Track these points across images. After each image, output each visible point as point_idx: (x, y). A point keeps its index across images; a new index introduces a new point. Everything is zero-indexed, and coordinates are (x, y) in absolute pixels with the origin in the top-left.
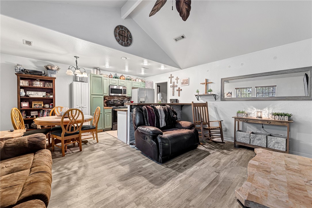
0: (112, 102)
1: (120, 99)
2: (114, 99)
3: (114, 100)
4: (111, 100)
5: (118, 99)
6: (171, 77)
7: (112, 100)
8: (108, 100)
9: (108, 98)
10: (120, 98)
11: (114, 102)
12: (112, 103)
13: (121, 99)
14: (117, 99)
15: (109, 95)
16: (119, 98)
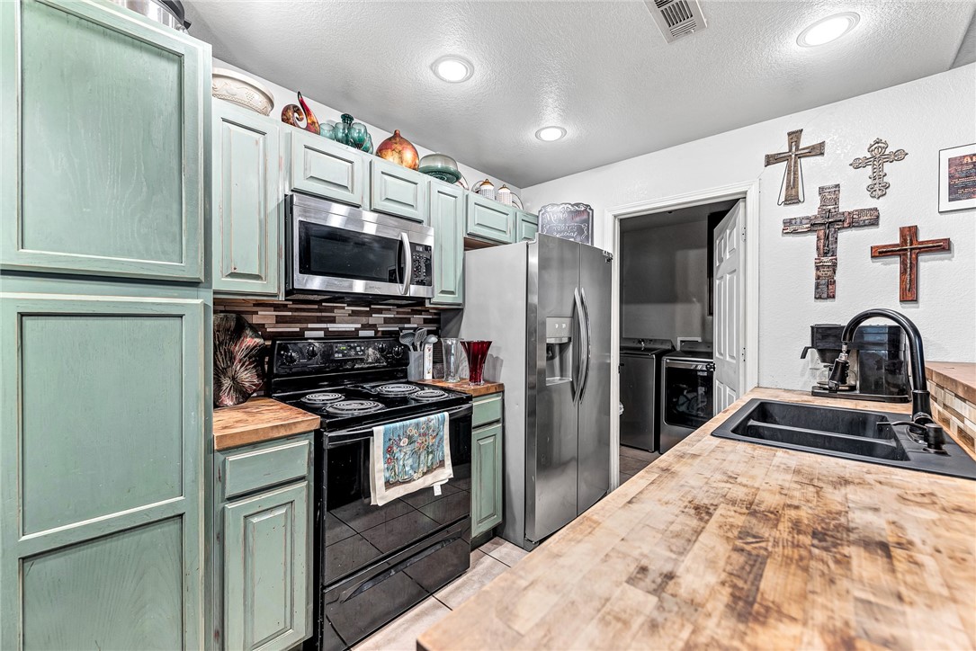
0: (313, 354)
1: (373, 327)
2: (332, 327)
3: (330, 335)
4: (300, 336)
5: (365, 327)
6: (794, 154)
7: (314, 332)
8: (274, 337)
9: (280, 320)
10: (376, 319)
11: (327, 356)
12: (316, 362)
13: (387, 321)
14: (351, 327)
15: (289, 293)
16: (369, 314)
